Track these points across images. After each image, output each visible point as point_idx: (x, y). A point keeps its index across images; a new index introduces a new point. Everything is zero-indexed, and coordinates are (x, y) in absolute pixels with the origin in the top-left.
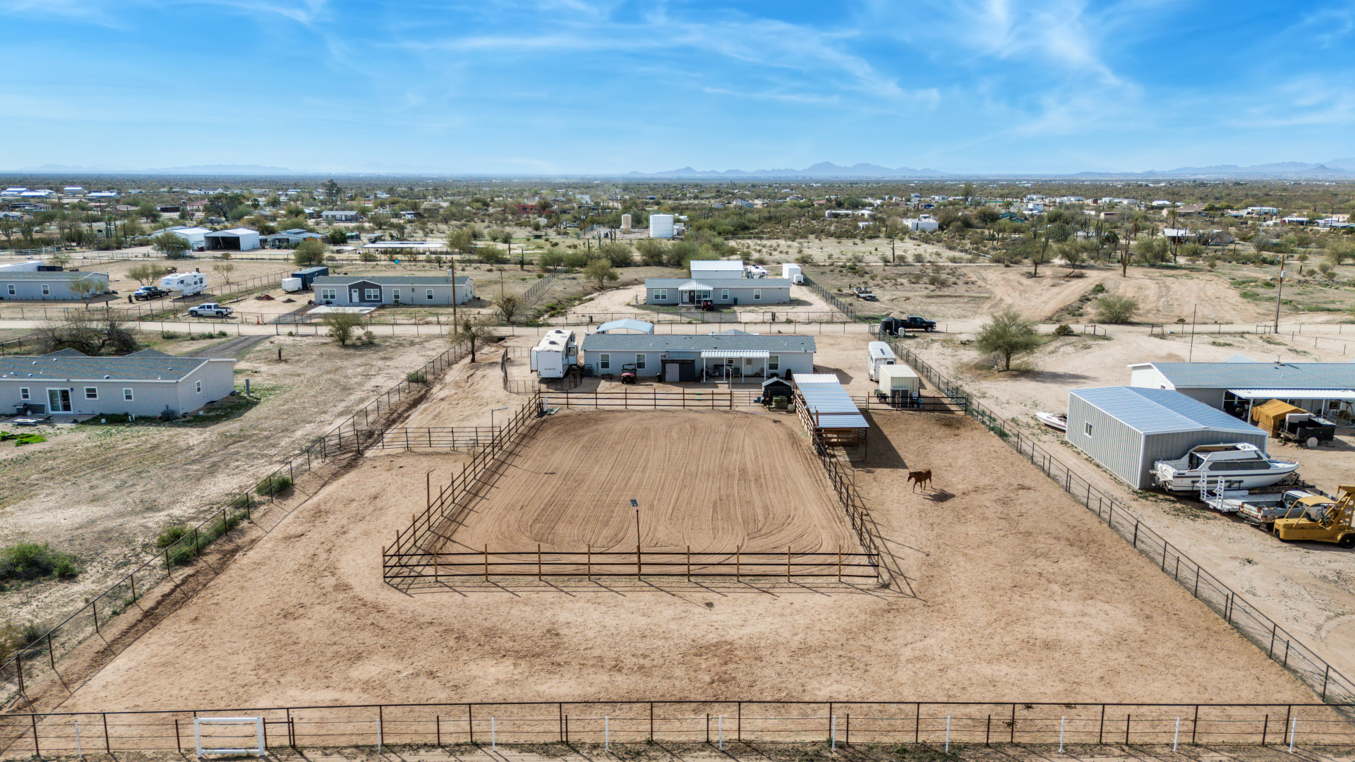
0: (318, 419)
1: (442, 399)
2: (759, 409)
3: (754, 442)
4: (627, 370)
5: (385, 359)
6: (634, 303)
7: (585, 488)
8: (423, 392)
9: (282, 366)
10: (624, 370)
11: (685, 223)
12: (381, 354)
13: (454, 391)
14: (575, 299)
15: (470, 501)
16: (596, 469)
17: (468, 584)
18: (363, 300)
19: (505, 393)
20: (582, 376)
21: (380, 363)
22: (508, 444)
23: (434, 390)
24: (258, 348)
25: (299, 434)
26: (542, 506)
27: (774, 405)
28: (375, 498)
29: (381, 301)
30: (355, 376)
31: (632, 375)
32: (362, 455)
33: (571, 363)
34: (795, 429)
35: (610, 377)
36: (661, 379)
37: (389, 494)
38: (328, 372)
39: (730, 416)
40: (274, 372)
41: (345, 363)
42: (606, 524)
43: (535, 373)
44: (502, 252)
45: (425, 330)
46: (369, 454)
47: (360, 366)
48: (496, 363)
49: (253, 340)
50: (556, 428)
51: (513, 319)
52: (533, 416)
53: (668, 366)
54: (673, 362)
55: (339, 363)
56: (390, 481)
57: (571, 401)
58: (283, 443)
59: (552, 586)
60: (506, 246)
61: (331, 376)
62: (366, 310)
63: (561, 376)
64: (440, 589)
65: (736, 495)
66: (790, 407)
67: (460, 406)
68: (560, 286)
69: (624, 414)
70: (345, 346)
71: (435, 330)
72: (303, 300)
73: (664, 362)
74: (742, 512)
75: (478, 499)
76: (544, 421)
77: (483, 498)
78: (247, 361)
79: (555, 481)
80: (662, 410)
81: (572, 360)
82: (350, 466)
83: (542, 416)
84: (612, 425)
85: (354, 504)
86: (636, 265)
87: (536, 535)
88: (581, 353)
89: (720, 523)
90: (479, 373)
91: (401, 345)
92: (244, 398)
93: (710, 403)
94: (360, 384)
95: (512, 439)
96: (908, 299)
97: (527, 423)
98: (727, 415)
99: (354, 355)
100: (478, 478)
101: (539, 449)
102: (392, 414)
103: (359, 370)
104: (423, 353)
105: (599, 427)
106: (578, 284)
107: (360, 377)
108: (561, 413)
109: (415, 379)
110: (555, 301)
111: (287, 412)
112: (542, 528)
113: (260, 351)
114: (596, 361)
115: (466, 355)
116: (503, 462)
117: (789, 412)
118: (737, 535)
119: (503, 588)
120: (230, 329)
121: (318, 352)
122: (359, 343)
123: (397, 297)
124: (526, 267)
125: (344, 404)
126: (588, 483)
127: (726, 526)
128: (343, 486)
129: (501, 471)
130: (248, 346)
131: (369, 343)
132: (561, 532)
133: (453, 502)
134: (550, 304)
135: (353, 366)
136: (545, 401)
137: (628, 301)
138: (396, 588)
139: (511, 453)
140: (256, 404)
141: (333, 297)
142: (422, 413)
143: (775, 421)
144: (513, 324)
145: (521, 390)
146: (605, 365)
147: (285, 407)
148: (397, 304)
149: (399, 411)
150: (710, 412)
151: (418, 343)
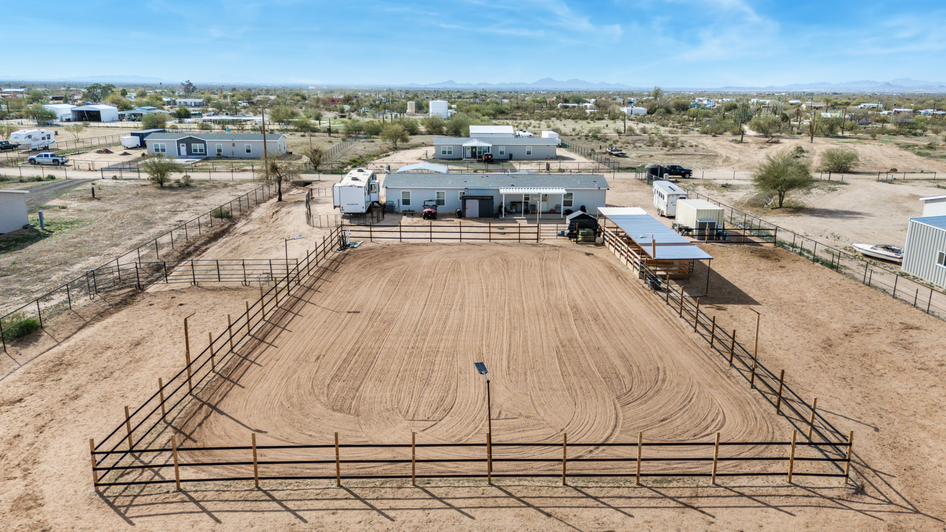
0: (106, 252)
1: (245, 234)
2: (565, 242)
3: (574, 276)
4: (428, 206)
5: (197, 197)
6: (425, 158)
7: (396, 330)
8: (226, 226)
9: (95, 203)
10: (425, 206)
11: (456, 110)
12: (194, 194)
13: (258, 226)
14: (374, 156)
15: (254, 349)
16: (407, 307)
17: (226, 495)
18: (190, 153)
19: (308, 227)
20: (384, 213)
21: (191, 201)
22: (307, 278)
23: (238, 226)
24: (78, 188)
25: (77, 267)
26: (344, 356)
27: (580, 238)
28: (138, 344)
29: (206, 154)
30: (162, 212)
31: (433, 211)
32: (143, 290)
33: (373, 200)
34: (611, 261)
35: (411, 214)
36: (461, 215)
37: (156, 340)
38: (136, 208)
39: (539, 249)
40: (81, 208)
41: (157, 201)
42: (427, 382)
43: (338, 209)
44: (315, 124)
45: (238, 176)
46: (151, 289)
47: (169, 203)
48: (302, 202)
49: (77, 182)
50: (360, 261)
51: (319, 168)
52: (335, 249)
53: (468, 202)
54: (473, 198)
55: (151, 201)
56: (163, 321)
57: (374, 234)
58: (54, 278)
59: (357, 497)
60: (317, 122)
61: (139, 212)
62: (191, 160)
63: (364, 211)
64: (180, 507)
65: (579, 338)
66: (598, 240)
67: (260, 240)
68: (360, 147)
69: (430, 248)
70: (162, 187)
71: (249, 176)
72: (137, 154)
73: (464, 198)
74: (596, 363)
75: (264, 346)
76: (347, 254)
77: (270, 344)
78: (61, 199)
79: (359, 322)
80: (468, 244)
81: (374, 197)
82: (125, 303)
83: (344, 249)
84: (418, 258)
85: (109, 353)
86: (421, 134)
87: (336, 400)
88: (383, 192)
89: (574, 379)
90: (284, 210)
91: (215, 187)
92: (37, 231)
93: (516, 236)
94: (164, 219)
95: (311, 273)
96: (651, 156)
97: (328, 256)
98: (535, 248)
99: (168, 195)
100: (267, 318)
101: (341, 284)
102: (188, 247)
103: (168, 207)
104: (234, 193)
105: (405, 260)
106: (376, 145)
107: (167, 212)
108: (364, 246)
109: (221, 214)
110: (357, 157)
111: (75, 246)
112: (342, 389)
113: (78, 191)
114: (397, 198)
115: (275, 195)
116: (299, 299)
117: (597, 245)
118: (603, 398)
119: (279, 502)
120: (59, 174)
121: (134, 192)
122: (176, 185)
123: (219, 151)
124: (332, 135)
125: (140, 237)
126: (398, 324)
127: (583, 385)
128: (105, 328)
129: (295, 310)
130: (69, 187)
131: (186, 186)
132: (368, 395)
133: (231, 350)
134: (352, 159)
135: (162, 204)
136: (347, 234)
137: (419, 156)
138: (111, 505)
139: (309, 288)
140: (46, 236)
141: (163, 150)
142: (221, 247)
143: (588, 254)
144: (320, 172)
145: (324, 224)
146: (406, 202)
147: (76, 240)
148: (220, 156)
149: (197, 245)
150: (517, 245)
151: (232, 186)
